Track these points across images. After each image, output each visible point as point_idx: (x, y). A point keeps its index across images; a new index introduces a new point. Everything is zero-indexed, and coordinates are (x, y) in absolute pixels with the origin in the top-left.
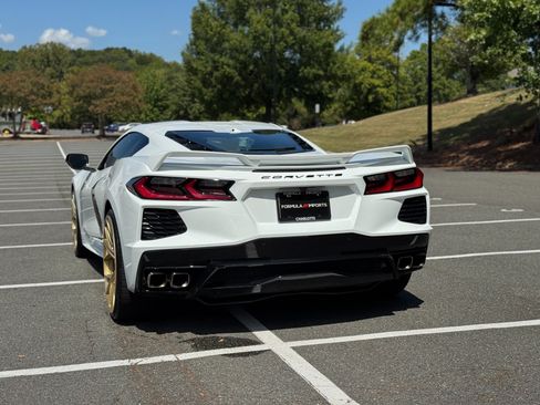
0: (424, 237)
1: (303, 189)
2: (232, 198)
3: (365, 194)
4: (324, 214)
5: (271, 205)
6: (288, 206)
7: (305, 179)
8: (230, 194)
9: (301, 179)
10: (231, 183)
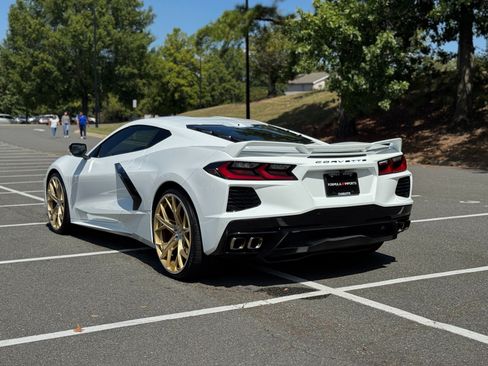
0: (408, 208)
1: (341, 171)
2: (295, 179)
3: (380, 174)
4: (355, 190)
5: (320, 183)
6: (332, 184)
7: (344, 163)
8: (293, 175)
9: (342, 164)
10: (293, 166)
